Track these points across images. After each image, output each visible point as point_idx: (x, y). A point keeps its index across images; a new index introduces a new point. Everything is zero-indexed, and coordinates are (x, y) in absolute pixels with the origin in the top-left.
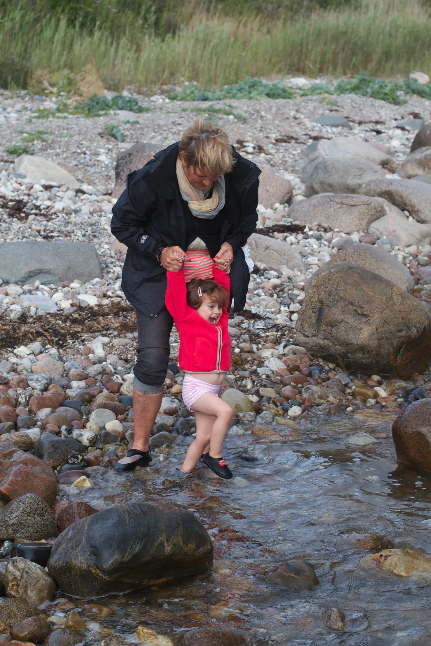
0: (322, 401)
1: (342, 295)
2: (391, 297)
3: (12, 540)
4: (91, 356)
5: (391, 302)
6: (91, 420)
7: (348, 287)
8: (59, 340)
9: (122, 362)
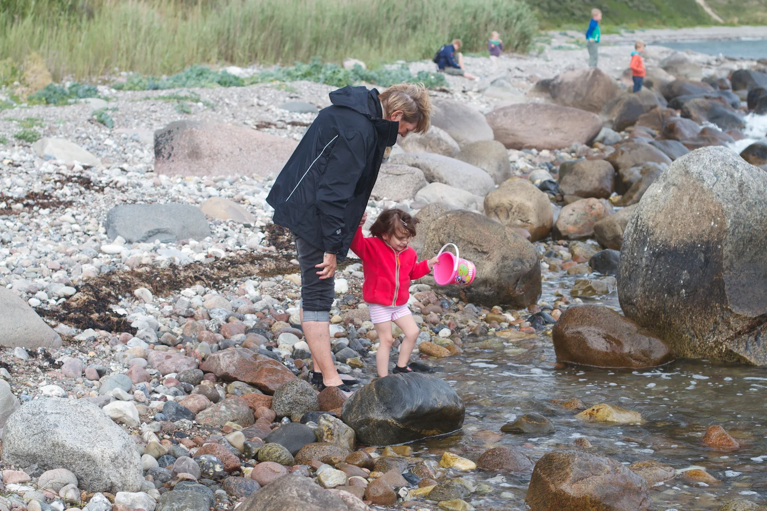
0: (463, 325)
1: (460, 236)
2: (505, 236)
3: (289, 417)
4: (246, 295)
5: (506, 241)
6: (281, 342)
7: (465, 229)
8: (214, 283)
9: (276, 301)
